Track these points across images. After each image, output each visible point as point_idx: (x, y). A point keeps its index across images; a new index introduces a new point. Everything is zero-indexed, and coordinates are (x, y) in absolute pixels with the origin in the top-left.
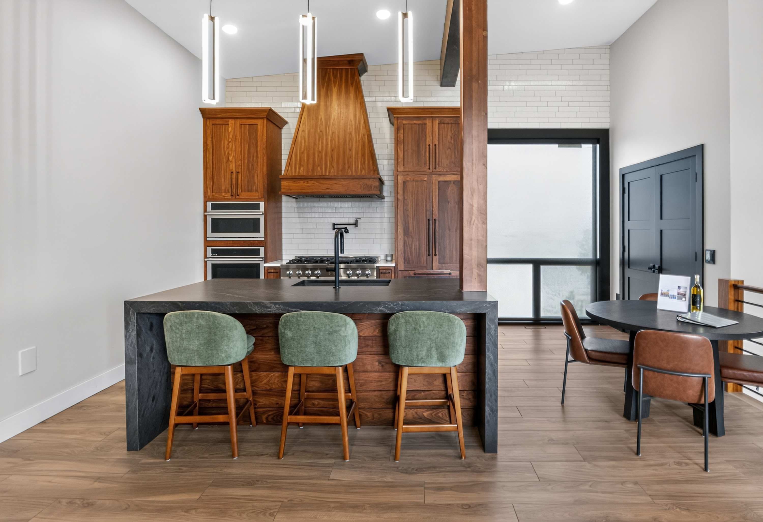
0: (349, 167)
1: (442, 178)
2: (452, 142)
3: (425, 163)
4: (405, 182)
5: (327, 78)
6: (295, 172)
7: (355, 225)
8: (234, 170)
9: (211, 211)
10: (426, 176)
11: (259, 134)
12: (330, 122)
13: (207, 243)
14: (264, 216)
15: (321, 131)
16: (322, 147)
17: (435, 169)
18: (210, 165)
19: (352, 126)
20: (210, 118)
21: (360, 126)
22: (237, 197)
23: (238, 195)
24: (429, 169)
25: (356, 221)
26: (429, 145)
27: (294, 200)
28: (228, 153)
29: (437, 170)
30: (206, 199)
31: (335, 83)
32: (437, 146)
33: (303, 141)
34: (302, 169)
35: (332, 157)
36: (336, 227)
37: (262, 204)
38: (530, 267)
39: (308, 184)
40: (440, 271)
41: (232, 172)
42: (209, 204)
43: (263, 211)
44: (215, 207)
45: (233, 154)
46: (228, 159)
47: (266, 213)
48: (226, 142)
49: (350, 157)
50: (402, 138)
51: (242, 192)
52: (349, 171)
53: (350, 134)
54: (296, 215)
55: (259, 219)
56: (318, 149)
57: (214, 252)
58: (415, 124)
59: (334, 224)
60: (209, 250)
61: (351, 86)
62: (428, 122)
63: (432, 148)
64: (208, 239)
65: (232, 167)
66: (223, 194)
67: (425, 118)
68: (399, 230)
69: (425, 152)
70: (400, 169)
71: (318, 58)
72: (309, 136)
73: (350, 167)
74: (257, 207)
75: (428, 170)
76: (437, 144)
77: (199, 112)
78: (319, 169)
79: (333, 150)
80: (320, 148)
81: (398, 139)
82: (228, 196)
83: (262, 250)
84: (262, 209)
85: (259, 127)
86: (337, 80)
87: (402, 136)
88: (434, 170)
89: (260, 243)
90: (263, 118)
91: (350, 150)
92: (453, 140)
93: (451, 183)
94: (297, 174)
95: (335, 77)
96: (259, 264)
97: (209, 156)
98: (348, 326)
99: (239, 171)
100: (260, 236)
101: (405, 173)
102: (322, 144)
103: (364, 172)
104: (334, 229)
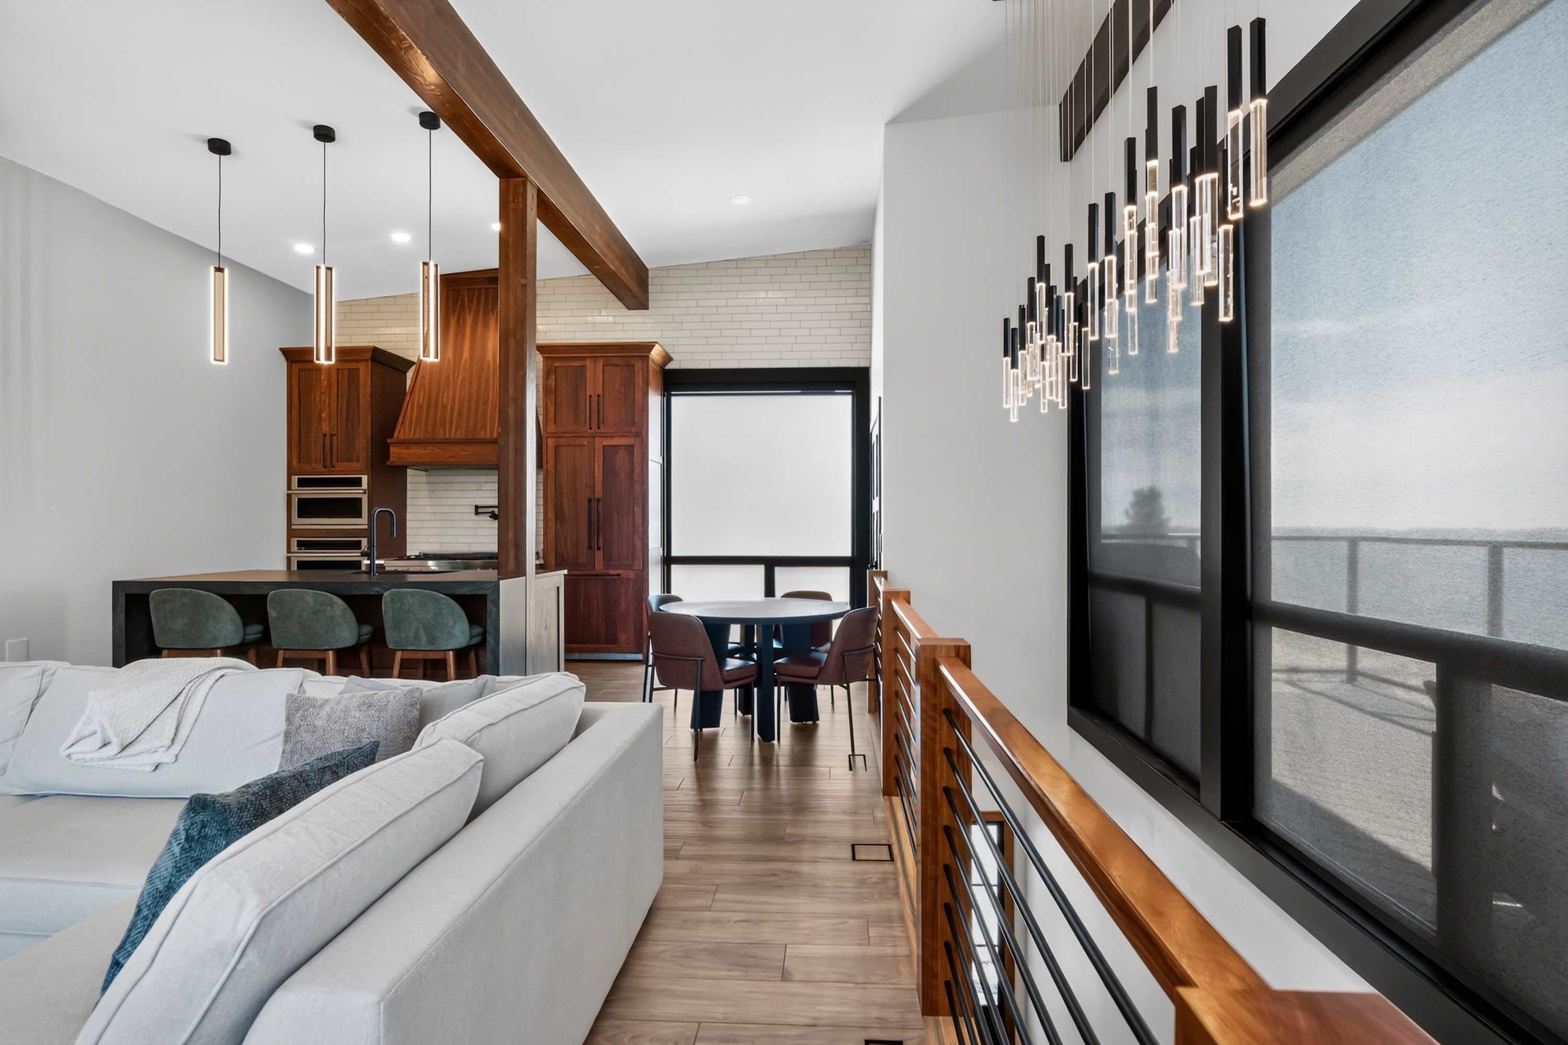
1: (607, 442)
3: (585, 422)
4: (556, 448)
5: (459, 302)
6: (410, 434)
8: (328, 433)
9: (297, 488)
10: (586, 439)
11: (361, 380)
12: (460, 364)
13: (291, 533)
14: (367, 495)
15: (448, 377)
16: (448, 398)
17: (599, 428)
18: (295, 425)
20: (296, 362)
22: (333, 469)
23: (333, 467)
24: (591, 428)
26: (590, 396)
27: (424, 473)
28: (320, 409)
29: (602, 430)
30: (290, 473)
31: (470, 310)
32: (601, 397)
33: (423, 391)
34: (418, 430)
35: (460, 413)
36: (480, 510)
37: (365, 479)
38: (760, 570)
39: (425, 452)
40: (606, 571)
41: (325, 435)
42: (295, 479)
43: (366, 487)
44: (302, 483)
45: (327, 410)
46: (320, 417)
47: (371, 491)
48: (318, 394)
50: (553, 386)
51: (338, 462)
52: (482, 432)
54: (426, 494)
55: (360, 499)
56: (442, 401)
57: (300, 544)
58: (571, 366)
59: (477, 507)
60: (294, 541)
61: (491, 313)
62: (589, 363)
63: (595, 399)
64: (293, 527)
65: (325, 428)
66: (313, 465)
67: (585, 358)
68: (549, 515)
69: (586, 405)
70: (552, 428)
71: (441, 276)
72: (431, 384)
73: (484, 427)
74: (357, 483)
75: (589, 431)
76: (601, 393)
77: (280, 353)
78: (441, 429)
79: (462, 404)
80: (445, 401)
81: (548, 388)
82: (320, 467)
83: (364, 542)
84: (365, 484)
85: (362, 372)
86: (473, 304)
87: (553, 383)
88: (597, 430)
89: (360, 533)
90: (366, 360)
91: (486, 403)
93: (621, 448)
94: (407, 438)
95: (470, 300)
96: (360, 561)
97: (295, 412)
98: (335, 606)
99: (335, 432)
100: (362, 523)
101: (555, 435)
104: (477, 513)
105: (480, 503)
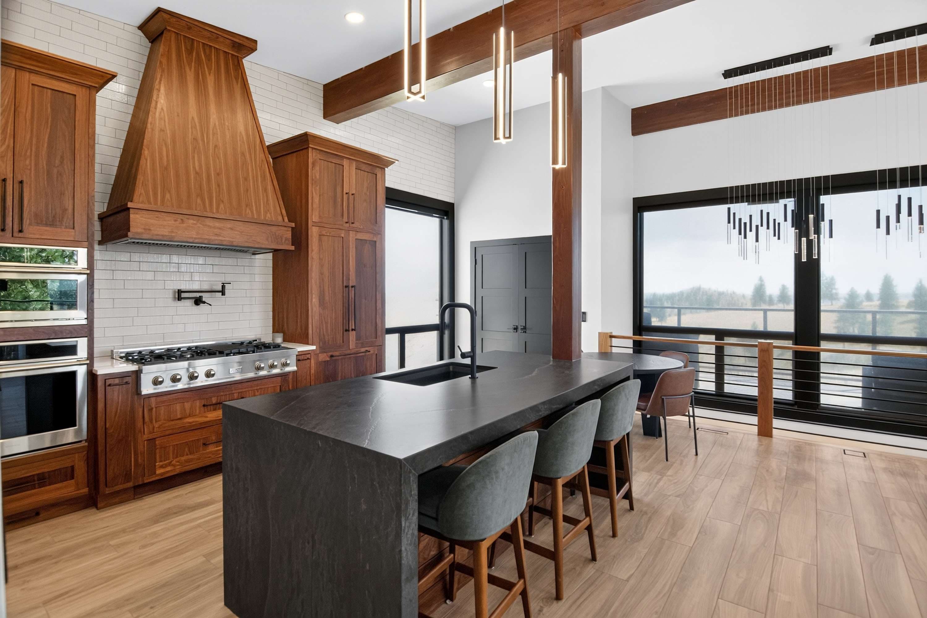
0: (247, 206)
1: (360, 236)
2: (368, 194)
3: (342, 215)
4: (320, 237)
5: (194, 54)
7: (221, 293)
8: (9, 176)
10: (343, 232)
11: (78, 114)
12: (208, 128)
14: (85, 276)
15: (195, 139)
16: (200, 166)
17: (353, 223)
19: (243, 142)
21: (255, 147)
22: (19, 235)
23: (20, 231)
24: (346, 221)
25: (223, 287)
26: (345, 193)
29: (354, 225)
31: (209, 67)
32: (353, 196)
33: (164, 149)
34: (168, 196)
35: (219, 186)
36: (183, 295)
37: (82, 253)
38: (397, 338)
40: (358, 349)
43: (86, 267)
49: (247, 190)
50: (318, 177)
51: (30, 224)
52: (248, 211)
53: (243, 154)
55: (75, 282)
56: (194, 168)
58: (331, 162)
59: (179, 292)
62: (345, 163)
63: (350, 197)
69: (342, 200)
70: (316, 218)
72: (174, 141)
75: (346, 224)
76: (353, 193)
78: (199, 201)
79: (218, 174)
80: (197, 168)
81: (314, 178)
83: (82, 344)
84: (83, 262)
85: (79, 101)
86: (212, 63)
87: (317, 174)
88: (351, 225)
89: (78, 331)
90: (89, 87)
91: (246, 179)
92: (368, 191)
93: (367, 242)
95: (209, 59)
96: (72, 373)
99: (25, 179)
100: (80, 316)
101: (320, 225)
102: (200, 158)
103: (268, 215)
104: (180, 299)
105: (183, 287)
